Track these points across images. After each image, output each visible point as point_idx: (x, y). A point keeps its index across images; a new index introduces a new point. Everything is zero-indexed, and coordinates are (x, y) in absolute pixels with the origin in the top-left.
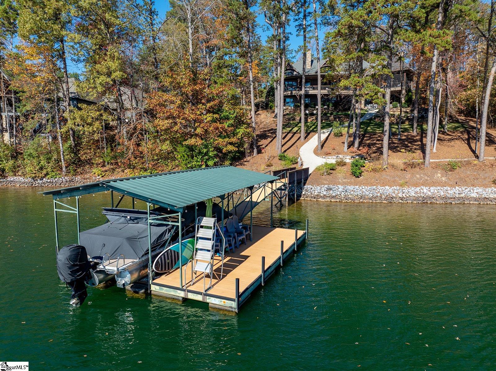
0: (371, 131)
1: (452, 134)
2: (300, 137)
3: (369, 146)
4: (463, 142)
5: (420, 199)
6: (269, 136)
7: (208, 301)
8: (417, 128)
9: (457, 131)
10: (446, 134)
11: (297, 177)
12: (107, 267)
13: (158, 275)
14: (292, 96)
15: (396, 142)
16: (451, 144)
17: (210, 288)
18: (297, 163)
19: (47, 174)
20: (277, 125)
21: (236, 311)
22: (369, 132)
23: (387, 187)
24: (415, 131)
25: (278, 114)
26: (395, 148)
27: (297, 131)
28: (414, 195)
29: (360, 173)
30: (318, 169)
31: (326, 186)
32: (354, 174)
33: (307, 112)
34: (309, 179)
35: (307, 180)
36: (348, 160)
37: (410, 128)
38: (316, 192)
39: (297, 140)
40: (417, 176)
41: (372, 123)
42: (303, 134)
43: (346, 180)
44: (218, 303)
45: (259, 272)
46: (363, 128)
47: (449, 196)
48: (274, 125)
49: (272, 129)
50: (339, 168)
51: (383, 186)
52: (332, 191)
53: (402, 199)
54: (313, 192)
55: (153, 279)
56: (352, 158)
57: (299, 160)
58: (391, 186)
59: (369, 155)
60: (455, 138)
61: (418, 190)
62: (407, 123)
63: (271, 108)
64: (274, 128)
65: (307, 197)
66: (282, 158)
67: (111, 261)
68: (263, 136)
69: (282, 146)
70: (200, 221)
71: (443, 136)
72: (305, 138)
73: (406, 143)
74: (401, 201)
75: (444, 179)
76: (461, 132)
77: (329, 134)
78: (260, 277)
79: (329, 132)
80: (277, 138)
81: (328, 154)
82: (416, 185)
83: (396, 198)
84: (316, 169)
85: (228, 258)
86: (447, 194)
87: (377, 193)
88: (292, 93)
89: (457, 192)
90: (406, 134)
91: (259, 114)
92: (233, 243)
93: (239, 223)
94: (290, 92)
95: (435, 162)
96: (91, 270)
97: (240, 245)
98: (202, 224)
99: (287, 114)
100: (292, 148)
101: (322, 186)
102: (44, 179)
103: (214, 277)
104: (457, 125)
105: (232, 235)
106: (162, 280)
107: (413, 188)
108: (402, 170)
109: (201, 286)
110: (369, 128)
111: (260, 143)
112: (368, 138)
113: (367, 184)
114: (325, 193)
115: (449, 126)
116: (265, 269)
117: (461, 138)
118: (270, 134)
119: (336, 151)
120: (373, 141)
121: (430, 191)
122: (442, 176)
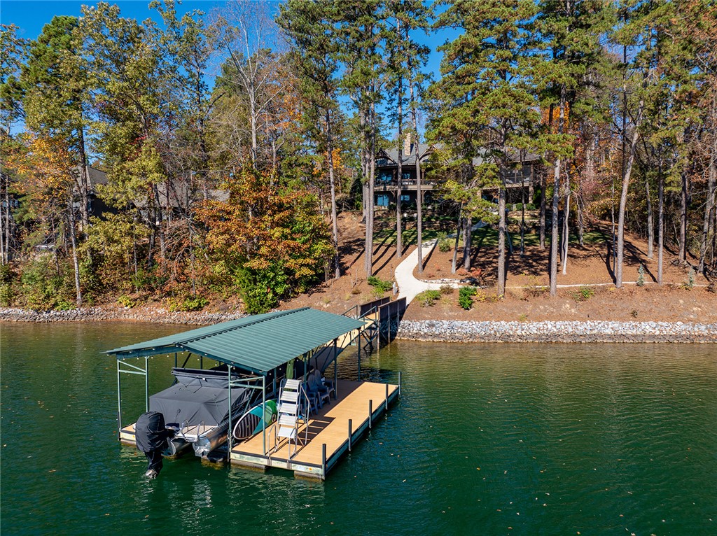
0: (487, 243)
1: (588, 248)
2: (396, 251)
3: (483, 265)
4: (601, 260)
5: (543, 337)
6: (355, 249)
7: (293, 468)
8: (544, 241)
9: (596, 243)
10: (581, 248)
11: (390, 312)
12: (186, 435)
13: (238, 442)
14: (386, 193)
15: (518, 260)
16: (586, 263)
17: (295, 454)
18: (391, 289)
19: (55, 305)
20: (365, 233)
21: (323, 478)
22: (484, 246)
23: (503, 322)
24: (542, 243)
25: (367, 218)
26: (515, 269)
27: (392, 243)
28: (536, 332)
29: (470, 305)
30: (417, 298)
31: (428, 321)
32: (462, 305)
33: (405, 215)
34: (406, 311)
35: (403, 313)
36: (456, 285)
37: (537, 239)
38: (415, 329)
39: (392, 256)
40: (541, 307)
41: (489, 232)
42: (399, 248)
43: (453, 313)
44: (304, 471)
45: (346, 437)
46: (477, 239)
47: (578, 332)
48: (362, 233)
49: (358, 240)
50: (444, 297)
51: (498, 321)
52: (434, 328)
53: (521, 337)
54: (412, 329)
55: (233, 447)
56: (461, 281)
57: (394, 286)
58: (507, 321)
59: (483, 279)
60: (592, 254)
61: (541, 326)
62: (533, 232)
63: (357, 208)
64: (362, 238)
65: (403, 336)
66: (373, 282)
67: (190, 428)
68: (347, 250)
69: (373, 264)
70: (283, 384)
71: (578, 251)
72: (403, 253)
73: (531, 261)
74: (519, 340)
75: (573, 310)
76: (601, 246)
77: (434, 248)
78: (347, 441)
79: (433, 245)
80: (366, 251)
81: (431, 277)
82: (539, 319)
83: (514, 336)
84: (416, 297)
85: (312, 421)
86: (576, 331)
87: (491, 330)
88: (385, 188)
89: (589, 328)
90: (531, 248)
91: (342, 217)
92: (316, 403)
93: (322, 378)
94: (383, 187)
95: (563, 288)
96: (168, 439)
97: (324, 404)
98: (285, 387)
99: (379, 217)
100: (385, 268)
101: (423, 321)
102: (52, 312)
103: (299, 444)
104: (595, 235)
105: (315, 394)
106: (242, 447)
107: (535, 323)
108: (521, 299)
109: (285, 453)
110: (485, 240)
111: (343, 260)
112: (483, 254)
113: (477, 319)
114: (426, 331)
115: (585, 237)
116: (353, 432)
117: (600, 254)
118: (356, 247)
119: (441, 273)
120: (489, 258)
121: (555, 327)
122: (572, 307)
